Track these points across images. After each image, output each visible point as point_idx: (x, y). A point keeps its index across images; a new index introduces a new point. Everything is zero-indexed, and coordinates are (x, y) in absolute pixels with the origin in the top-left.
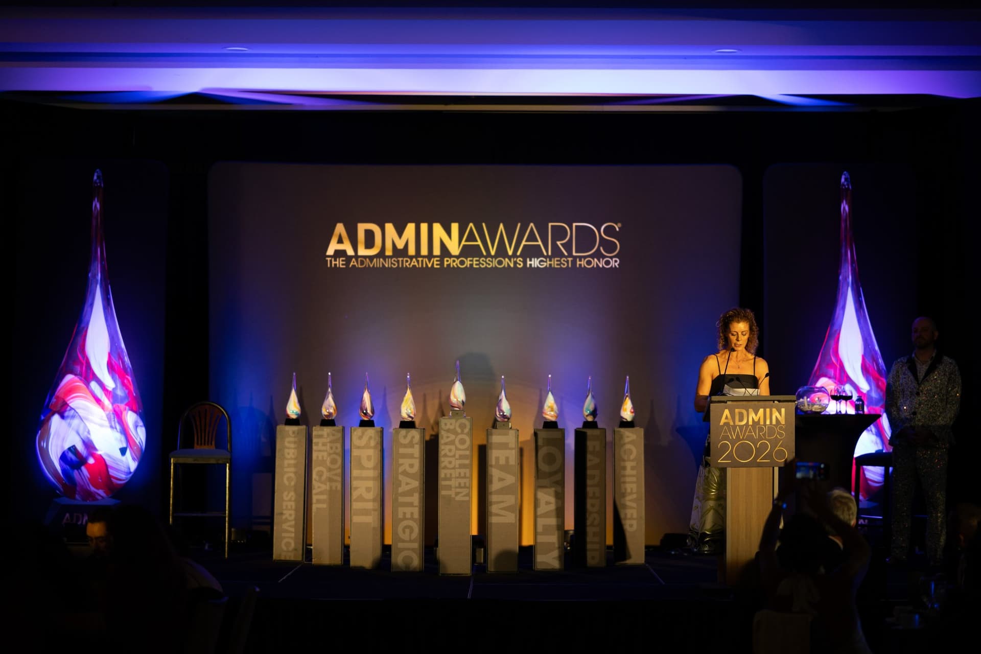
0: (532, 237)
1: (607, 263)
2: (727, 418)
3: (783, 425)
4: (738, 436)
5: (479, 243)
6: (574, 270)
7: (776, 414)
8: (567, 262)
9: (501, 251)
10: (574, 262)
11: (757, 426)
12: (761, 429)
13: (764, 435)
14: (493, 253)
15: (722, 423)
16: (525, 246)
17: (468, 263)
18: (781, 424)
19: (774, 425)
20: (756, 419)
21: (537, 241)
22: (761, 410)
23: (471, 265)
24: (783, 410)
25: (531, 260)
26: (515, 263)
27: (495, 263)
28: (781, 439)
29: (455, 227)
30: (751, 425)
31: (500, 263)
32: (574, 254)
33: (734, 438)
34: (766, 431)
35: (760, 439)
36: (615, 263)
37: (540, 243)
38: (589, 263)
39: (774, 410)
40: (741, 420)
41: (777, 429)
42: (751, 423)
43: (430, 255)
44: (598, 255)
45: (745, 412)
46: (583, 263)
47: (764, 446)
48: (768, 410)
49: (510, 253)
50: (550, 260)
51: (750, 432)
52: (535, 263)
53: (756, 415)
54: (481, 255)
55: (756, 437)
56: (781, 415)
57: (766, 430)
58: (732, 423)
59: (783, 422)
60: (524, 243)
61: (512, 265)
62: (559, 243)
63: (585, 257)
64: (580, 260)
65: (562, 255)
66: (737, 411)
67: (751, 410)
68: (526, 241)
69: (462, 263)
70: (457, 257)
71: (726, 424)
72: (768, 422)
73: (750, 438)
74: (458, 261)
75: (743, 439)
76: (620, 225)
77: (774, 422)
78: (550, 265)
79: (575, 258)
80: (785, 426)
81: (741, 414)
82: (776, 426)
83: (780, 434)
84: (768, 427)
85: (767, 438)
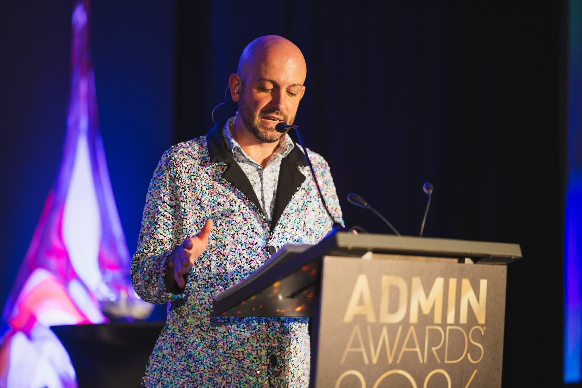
2: (361, 302)
3: (482, 326)
4: (383, 356)
7: (468, 295)
11: (428, 328)
12: (435, 338)
13: (441, 352)
18: (476, 323)
19: (462, 326)
20: (426, 311)
22: (439, 282)
24: (483, 283)
28: (475, 366)
30: (414, 325)
33: (375, 361)
34: (444, 343)
35: (432, 363)
39: (466, 283)
40: (393, 309)
41: (469, 339)
42: (414, 318)
45: (402, 284)
48: (453, 282)
51: (411, 344)
53: (427, 295)
55: (423, 359)
57: (445, 338)
58: (371, 319)
59: (482, 320)
66: (386, 280)
67: (417, 281)
71: (359, 319)
72: (451, 319)
73: (410, 361)
75: (394, 366)
77: (463, 319)
80: (485, 328)
81: (394, 291)
82: (467, 327)
83: (473, 350)
84: (450, 330)
85: (446, 362)
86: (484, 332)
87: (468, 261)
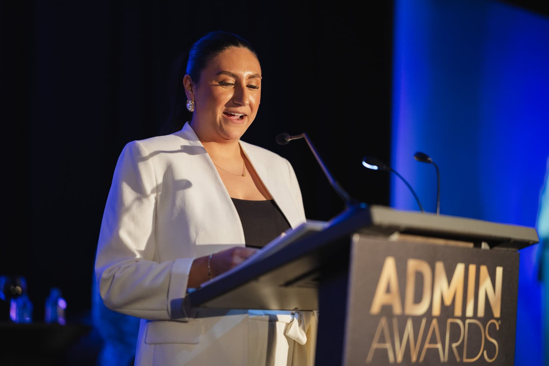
2: (388, 290)
3: (497, 319)
4: (407, 352)
7: (486, 285)
11: (450, 321)
13: (460, 348)
15: (375, 308)
18: (492, 316)
19: (479, 319)
20: (448, 302)
22: (460, 268)
24: (499, 271)
30: (437, 317)
33: (400, 359)
34: (464, 338)
39: (484, 269)
40: (418, 299)
41: (485, 334)
42: (436, 311)
45: (426, 270)
48: (472, 268)
51: (433, 341)
53: (449, 283)
55: (444, 357)
57: (464, 332)
58: (397, 310)
59: (497, 313)
66: (412, 265)
67: (440, 266)
71: (387, 309)
72: (470, 312)
77: (481, 311)
80: (500, 322)
81: (419, 278)
82: (484, 320)
83: (489, 347)
84: (470, 324)
85: (466, 360)
86: (500, 326)
87: (484, 246)
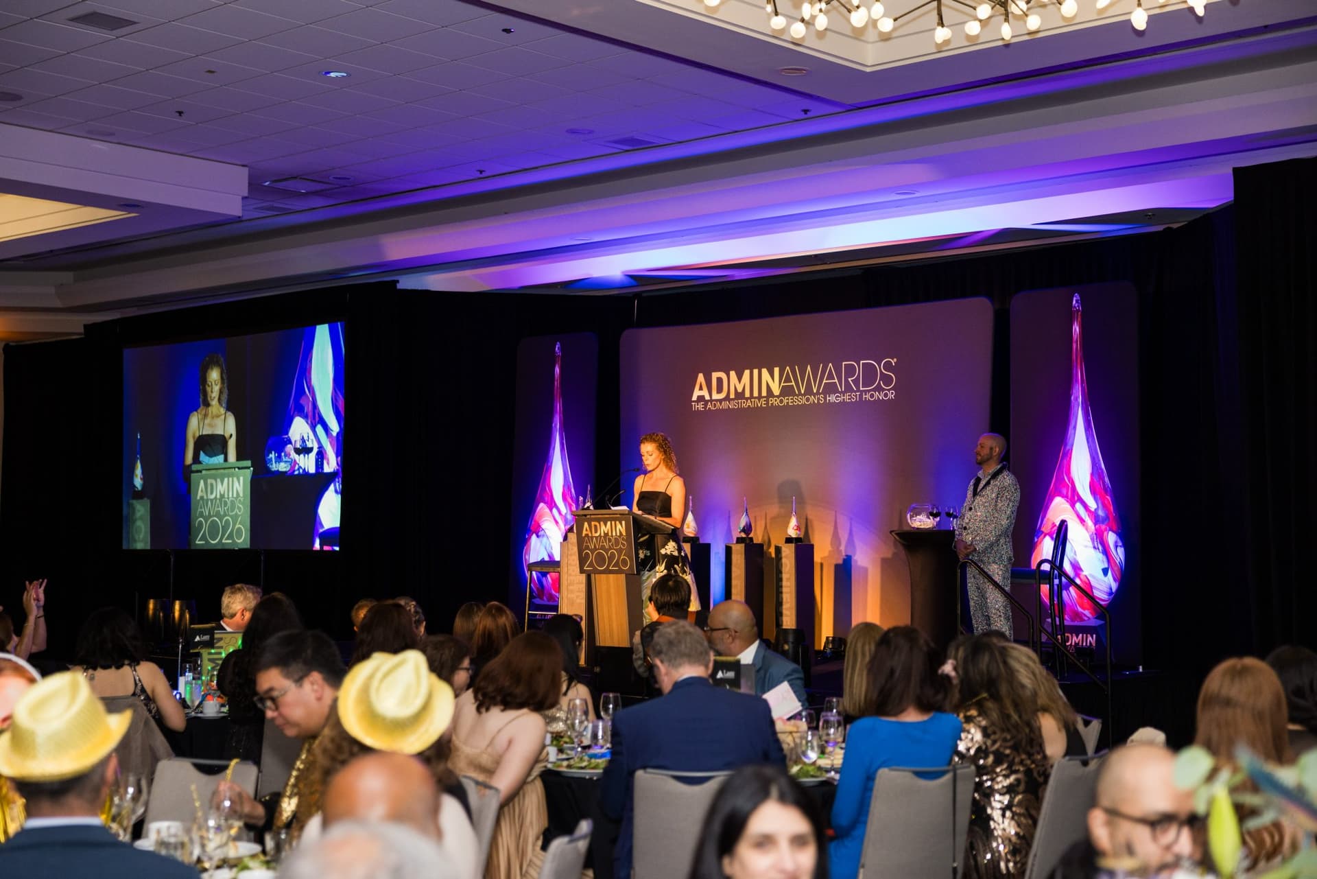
0: (830, 377)
1: (886, 395)
2: (586, 530)
3: (625, 536)
4: (595, 546)
5: (793, 383)
6: (861, 403)
7: (619, 526)
8: (856, 396)
9: (809, 391)
10: (861, 396)
11: (607, 537)
13: (612, 545)
14: (803, 392)
15: (584, 535)
16: (825, 383)
17: (785, 401)
19: (618, 536)
20: (606, 531)
21: (834, 379)
22: (609, 523)
23: (788, 403)
24: (623, 522)
25: (829, 397)
26: (819, 399)
27: (804, 401)
28: (625, 549)
29: (777, 370)
31: (808, 400)
32: (861, 389)
33: (593, 548)
35: (610, 549)
36: (891, 395)
37: (836, 381)
38: (872, 396)
39: (617, 522)
40: (596, 532)
41: (621, 540)
42: (602, 534)
43: (760, 397)
44: (879, 389)
46: (868, 396)
47: (613, 555)
48: (613, 523)
49: (815, 391)
50: (844, 396)
51: (603, 542)
52: (832, 398)
53: (606, 526)
54: (794, 394)
55: (607, 547)
56: (622, 526)
57: (613, 540)
58: (590, 535)
59: (624, 534)
60: (824, 381)
61: (816, 402)
62: (850, 379)
63: (869, 391)
64: (866, 395)
65: (852, 391)
66: (593, 523)
67: (602, 523)
68: (826, 380)
69: (781, 401)
70: (778, 397)
71: (587, 535)
72: (614, 534)
73: (603, 548)
74: (778, 401)
75: (598, 549)
76: (895, 360)
77: (618, 534)
78: (844, 399)
79: (862, 391)
81: (595, 526)
82: (620, 536)
83: (623, 545)
